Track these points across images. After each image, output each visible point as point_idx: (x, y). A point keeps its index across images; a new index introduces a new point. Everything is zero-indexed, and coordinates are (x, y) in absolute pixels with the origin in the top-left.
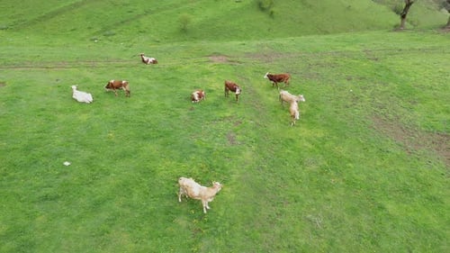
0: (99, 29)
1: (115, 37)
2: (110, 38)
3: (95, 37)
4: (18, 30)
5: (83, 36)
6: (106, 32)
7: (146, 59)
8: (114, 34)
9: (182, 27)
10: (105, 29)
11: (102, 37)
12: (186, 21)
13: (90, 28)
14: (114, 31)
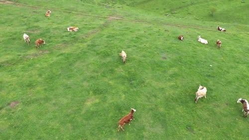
0: (169, 10)
1: (176, 15)
2: (174, 15)
3: (167, 14)
4: (134, 6)
5: (162, 12)
6: (172, 12)
7: (220, 28)
8: (176, 13)
9: (211, 13)
10: (172, 10)
11: (170, 14)
12: (214, 10)
13: (165, 9)
14: (176, 12)
